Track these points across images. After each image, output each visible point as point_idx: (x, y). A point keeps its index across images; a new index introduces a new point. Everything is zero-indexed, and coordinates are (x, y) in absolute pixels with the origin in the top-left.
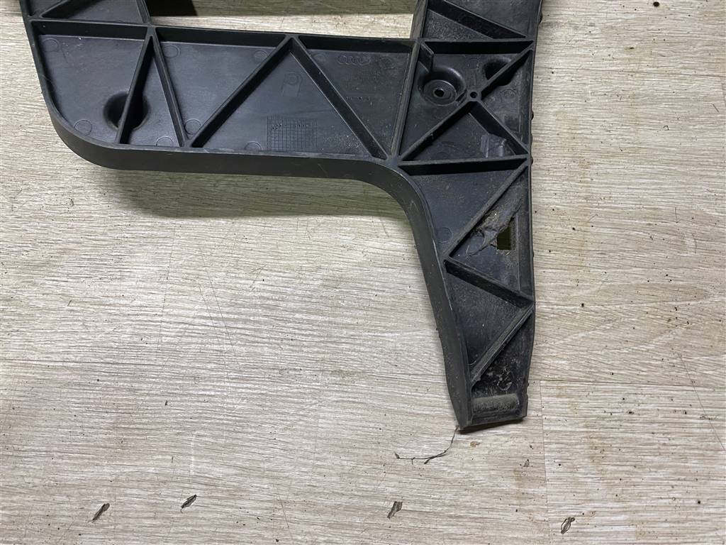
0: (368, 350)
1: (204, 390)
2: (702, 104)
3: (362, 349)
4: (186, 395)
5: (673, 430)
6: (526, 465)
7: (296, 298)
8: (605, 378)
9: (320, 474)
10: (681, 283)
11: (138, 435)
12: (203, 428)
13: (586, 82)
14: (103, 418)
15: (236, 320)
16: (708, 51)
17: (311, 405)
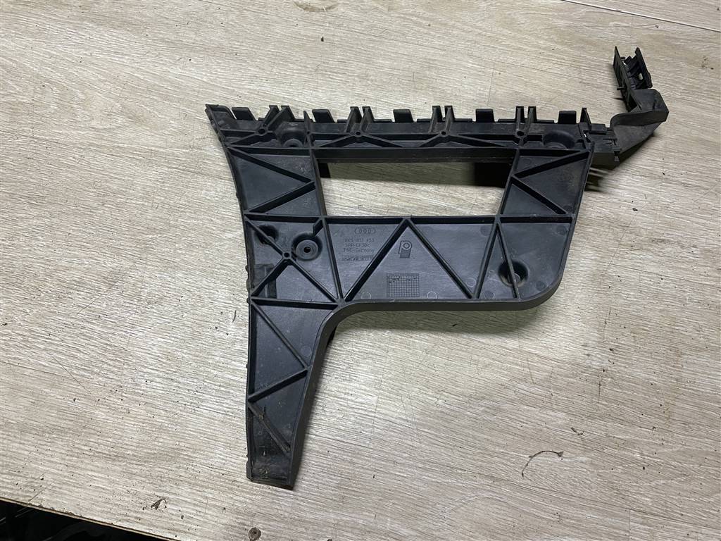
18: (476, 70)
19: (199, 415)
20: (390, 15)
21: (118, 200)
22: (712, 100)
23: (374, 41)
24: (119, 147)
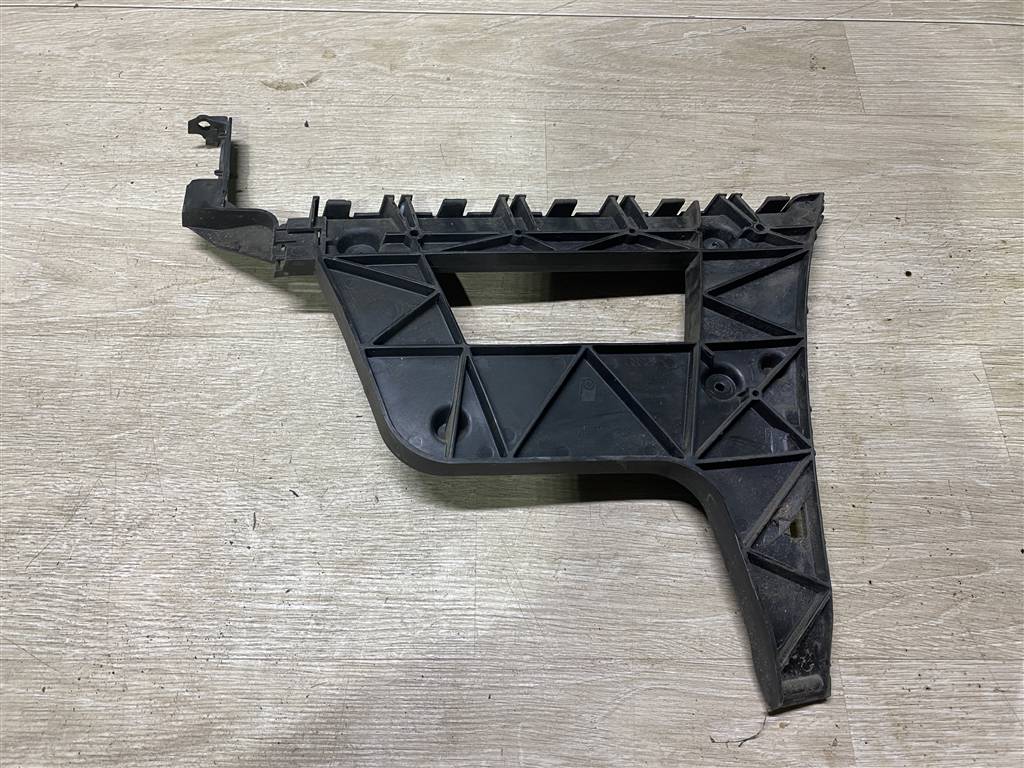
0: (673, 636)
1: (523, 682)
2: (963, 374)
3: (668, 636)
4: (507, 688)
5: (969, 704)
6: (835, 745)
7: (598, 586)
8: (900, 655)
9: (642, 761)
10: (962, 556)
11: (466, 729)
12: (527, 720)
13: (851, 356)
14: (432, 714)
15: (545, 611)
16: (962, 319)
17: (625, 694)
18: (522, 126)
19: (231, 669)
20: (393, 76)
21: (60, 396)
22: (831, 108)
23: (380, 112)
24: (48, 323)
